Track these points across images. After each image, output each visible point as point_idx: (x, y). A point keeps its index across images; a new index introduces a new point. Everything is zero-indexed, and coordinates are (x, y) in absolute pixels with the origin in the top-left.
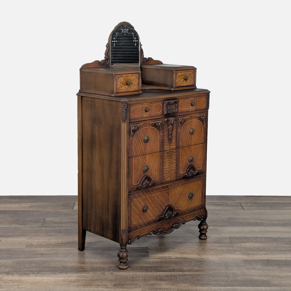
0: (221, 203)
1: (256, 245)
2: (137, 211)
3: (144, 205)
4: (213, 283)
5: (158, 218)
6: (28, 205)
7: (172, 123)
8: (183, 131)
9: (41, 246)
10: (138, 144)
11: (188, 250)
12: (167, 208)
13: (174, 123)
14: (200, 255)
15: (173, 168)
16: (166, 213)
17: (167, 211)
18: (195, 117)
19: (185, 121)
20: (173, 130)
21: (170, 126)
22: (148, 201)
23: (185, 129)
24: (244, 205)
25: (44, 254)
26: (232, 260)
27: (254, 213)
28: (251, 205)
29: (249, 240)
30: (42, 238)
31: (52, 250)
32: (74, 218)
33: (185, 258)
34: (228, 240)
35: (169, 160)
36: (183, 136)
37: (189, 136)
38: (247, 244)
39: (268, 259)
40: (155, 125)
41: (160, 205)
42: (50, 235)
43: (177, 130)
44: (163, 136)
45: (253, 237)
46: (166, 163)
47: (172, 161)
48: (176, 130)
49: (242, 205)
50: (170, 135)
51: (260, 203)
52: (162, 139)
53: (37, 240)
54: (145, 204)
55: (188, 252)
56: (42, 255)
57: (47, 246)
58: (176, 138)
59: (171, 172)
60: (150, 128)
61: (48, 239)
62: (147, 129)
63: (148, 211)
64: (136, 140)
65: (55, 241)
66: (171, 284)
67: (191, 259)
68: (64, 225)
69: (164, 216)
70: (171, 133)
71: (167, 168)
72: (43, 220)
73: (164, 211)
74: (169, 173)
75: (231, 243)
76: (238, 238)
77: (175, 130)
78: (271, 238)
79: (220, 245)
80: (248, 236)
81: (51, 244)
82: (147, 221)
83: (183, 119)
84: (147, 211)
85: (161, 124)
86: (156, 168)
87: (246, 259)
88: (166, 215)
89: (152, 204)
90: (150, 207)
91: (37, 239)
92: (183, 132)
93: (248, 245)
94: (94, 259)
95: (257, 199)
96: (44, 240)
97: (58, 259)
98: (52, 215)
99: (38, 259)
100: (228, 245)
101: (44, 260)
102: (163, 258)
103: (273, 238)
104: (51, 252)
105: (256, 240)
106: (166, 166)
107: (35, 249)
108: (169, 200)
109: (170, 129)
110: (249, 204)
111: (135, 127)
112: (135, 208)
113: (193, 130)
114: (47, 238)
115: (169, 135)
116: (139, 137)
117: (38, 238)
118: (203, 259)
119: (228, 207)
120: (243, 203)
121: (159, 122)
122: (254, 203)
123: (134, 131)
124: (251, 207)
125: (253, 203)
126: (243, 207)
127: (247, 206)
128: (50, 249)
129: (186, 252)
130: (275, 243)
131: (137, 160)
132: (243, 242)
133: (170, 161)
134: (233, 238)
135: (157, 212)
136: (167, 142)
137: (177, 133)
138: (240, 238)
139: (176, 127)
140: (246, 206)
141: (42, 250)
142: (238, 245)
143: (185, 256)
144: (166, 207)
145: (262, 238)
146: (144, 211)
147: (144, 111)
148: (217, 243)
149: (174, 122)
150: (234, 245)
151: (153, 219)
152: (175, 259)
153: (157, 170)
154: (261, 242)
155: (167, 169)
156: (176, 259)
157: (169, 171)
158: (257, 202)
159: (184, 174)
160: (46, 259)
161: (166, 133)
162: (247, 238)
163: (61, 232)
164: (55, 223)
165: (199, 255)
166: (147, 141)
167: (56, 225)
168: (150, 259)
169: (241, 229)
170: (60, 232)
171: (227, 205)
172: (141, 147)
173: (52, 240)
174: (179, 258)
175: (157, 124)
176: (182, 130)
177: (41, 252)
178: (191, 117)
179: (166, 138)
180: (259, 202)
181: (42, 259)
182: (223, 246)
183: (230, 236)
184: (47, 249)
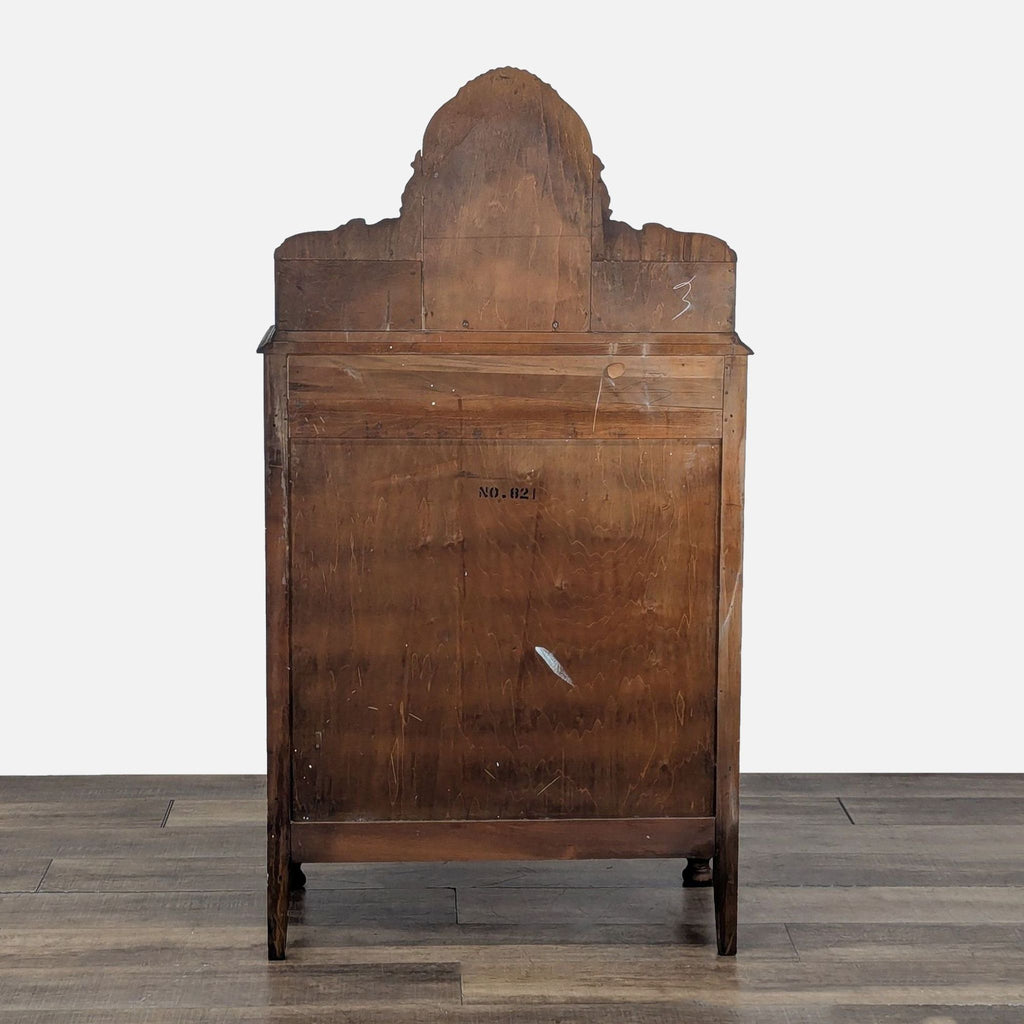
0: (762, 799)
1: (890, 953)
9: (36, 960)
11: (618, 974)
14: (662, 991)
24: (854, 807)
25: (43, 990)
26: (789, 1007)
27: (892, 838)
28: (883, 806)
29: (865, 934)
30: (37, 931)
31: (76, 976)
32: (169, 860)
33: (606, 1002)
34: (779, 936)
38: (856, 950)
39: (934, 1003)
42: (69, 920)
45: (881, 925)
49: (846, 808)
51: (920, 799)
53: (17, 941)
55: (617, 978)
56: (37, 991)
57: (60, 959)
61: (61, 935)
65: (90, 941)
67: (629, 1002)
68: (127, 883)
72: (43, 868)
75: (791, 946)
76: (819, 929)
78: (951, 927)
79: (745, 952)
80: (864, 919)
81: (75, 954)
87: (846, 1002)
91: (19, 935)
93: (857, 953)
94: (243, 1006)
95: (907, 786)
96: (47, 937)
97: (101, 1007)
98: (80, 849)
99: (22, 1008)
100: (780, 955)
101: (47, 1012)
102: (518, 1000)
103: (959, 927)
104: (72, 982)
105: (892, 934)
107: (11, 970)
110: (875, 806)
114: (57, 931)
117: (20, 932)
119: (789, 814)
120: (849, 799)
122: (897, 801)
124: (879, 816)
125: (890, 800)
126: (851, 815)
127: (869, 811)
128: (67, 970)
129: (610, 979)
130: (965, 946)
132: (839, 944)
138: (830, 928)
140: (862, 811)
141: (38, 975)
142: (820, 953)
143: (604, 992)
150: (803, 953)
152: (565, 1003)
154: (911, 943)
156: (567, 1006)
158: (908, 796)
160: (52, 1006)
162: (858, 928)
163: (114, 911)
164: (92, 877)
165: (660, 988)
167: (95, 884)
168: (465, 1006)
169: (832, 894)
170: (109, 909)
171: (786, 809)
173: (76, 941)
174: (579, 1001)
177: (31, 984)
180: (917, 796)
181: (36, 1009)
182: (759, 958)
183: (788, 921)
184: (56, 970)
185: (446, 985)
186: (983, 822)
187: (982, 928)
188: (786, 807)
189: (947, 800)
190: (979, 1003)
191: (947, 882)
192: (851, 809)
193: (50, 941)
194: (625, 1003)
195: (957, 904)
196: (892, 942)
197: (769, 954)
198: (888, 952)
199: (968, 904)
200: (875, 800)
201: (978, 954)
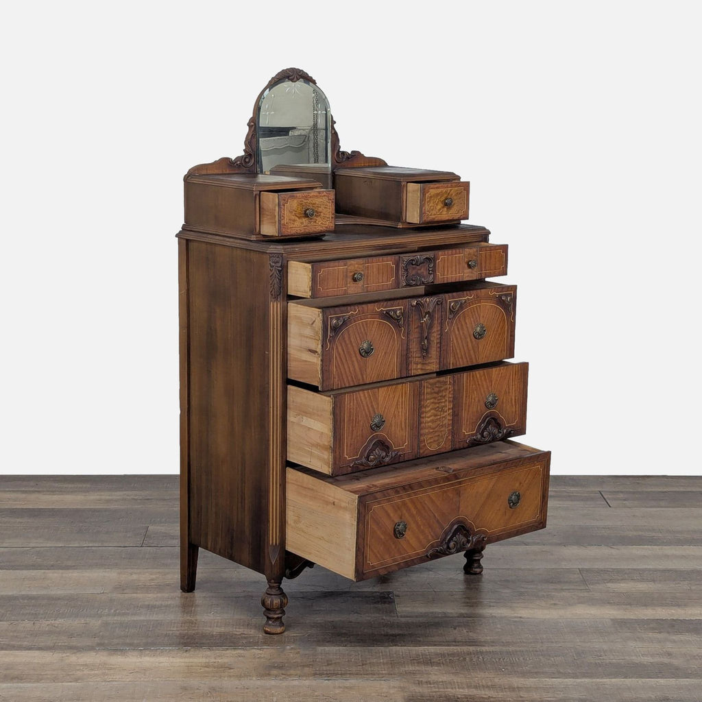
0: (555, 491)
1: (642, 587)
2: (379, 532)
3: (397, 520)
4: (547, 669)
5: (431, 552)
6: (106, 496)
7: (431, 311)
8: (456, 330)
9: (146, 588)
10: (346, 360)
12: (456, 527)
13: (434, 311)
15: (444, 423)
16: (451, 539)
17: (454, 535)
18: (488, 298)
19: (461, 307)
20: (431, 327)
21: (425, 317)
22: (409, 510)
23: (462, 325)
24: (609, 496)
25: (154, 607)
26: (587, 620)
27: (634, 516)
28: (626, 496)
29: (626, 575)
30: (146, 570)
31: (171, 598)
34: (576, 576)
35: (436, 401)
36: (457, 341)
37: (472, 342)
38: (622, 585)
40: (387, 316)
41: (438, 521)
42: (163, 564)
43: (441, 328)
44: (408, 341)
45: (634, 569)
46: (428, 409)
47: (443, 404)
48: (439, 328)
49: (605, 497)
50: (424, 338)
51: (646, 492)
52: (405, 348)
53: (135, 576)
54: (401, 518)
56: (151, 608)
57: (160, 588)
58: (440, 348)
59: (441, 431)
60: (376, 323)
61: (159, 573)
62: (367, 324)
63: (408, 534)
64: (340, 348)
66: (453, 673)
69: (445, 547)
70: (428, 333)
71: (429, 419)
72: (143, 532)
73: (446, 533)
74: (436, 432)
75: (584, 582)
76: (599, 571)
77: (436, 328)
78: (675, 571)
79: (558, 586)
82: (404, 558)
83: (456, 302)
84: (404, 535)
85: (402, 314)
86: (403, 420)
87: (619, 617)
88: (452, 544)
89: (418, 519)
90: (413, 526)
92: (457, 332)
93: (623, 586)
95: (638, 483)
96: (151, 574)
98: (164, 520)
99: (142, 618)
101: (157, 620)
103: (680, 571)
104: (169, 603)
105: (641, 575)
106: (429, 417)
107: (133, 595)
108: (461, 509)
109: (424, 325)
110: (621, 496)
111: (338, 318)
112: (375, 528)
113: (482, 327)
114: (158, 571)
115: (422, 339)
116: (348, 342)
117: (135, 571)
118: (520, 617)
120: (606, 491)
121: (398, 308)
122: (634, 493)
123: (336, 329)
124: (625, 502)
125: (630, 492)
126: (608, 501)
127: (618, 499)
128: (166, 595)
130: (685, 583)
131: (355, 401)
132: (611, 581)
133: (437, 405)
134: (587, 570)
135: (430, 537)
136: (417, 355)
137: (441, 334)
138: (605, 571)
139: (439, 321)
140: (615, 499)
141: (150, 598)
142: (601, 587)
144: (453, 525)
145: (656, 570)
146: (398, 534)
147: (350, 280)
148: (552, 583)
149: (435, 307)
150: (592, 586)
151: (418, 554)
153: (406, 426)
154: (654, 581)
155: (430, 424)
157: (434, 429)
158: (640, 490)
159: (473, 435)
160: (160, 617)
161: (415, 336)
162: (619, 571)
164: (173, 537)
166: (367, 353)
169: (605, 551)
172: (354, 366)
175: (392, 313)
176: (456, 328)
177: (146, 603)
178: (478, 297)
179: (414, 347)
180: (645, 490)
181: (151, 618)
182: (566, 589)
183: (580, 567)
184: (159, 595)
185: (386, 605)
186: (685, 506)
187: (693, 571)
188: (570, 496)
189: (663, 492)
190: (698, 618)
191: (669, 543)
192: (608, 498)
193: (154, 577)
194: (492, 617)
195: (676, 557)
196: (642, 580)
197: (573, 587)
198: (641, 586)
199: (683, 557)
200: (622, 492)
201: (693, 588)
